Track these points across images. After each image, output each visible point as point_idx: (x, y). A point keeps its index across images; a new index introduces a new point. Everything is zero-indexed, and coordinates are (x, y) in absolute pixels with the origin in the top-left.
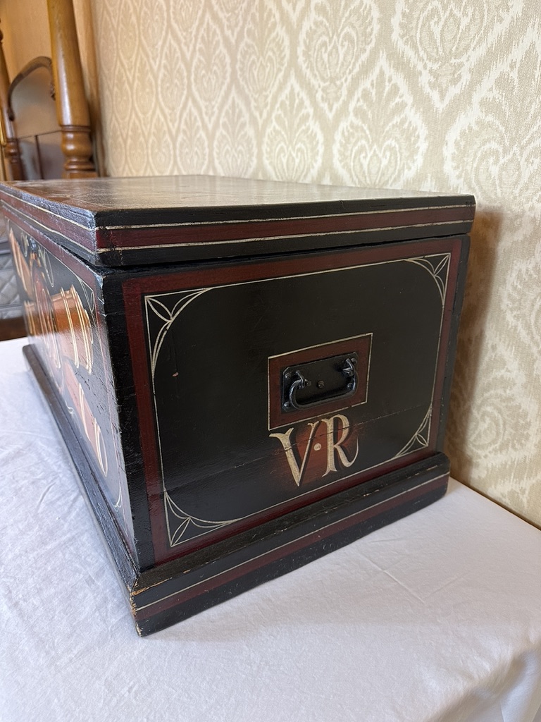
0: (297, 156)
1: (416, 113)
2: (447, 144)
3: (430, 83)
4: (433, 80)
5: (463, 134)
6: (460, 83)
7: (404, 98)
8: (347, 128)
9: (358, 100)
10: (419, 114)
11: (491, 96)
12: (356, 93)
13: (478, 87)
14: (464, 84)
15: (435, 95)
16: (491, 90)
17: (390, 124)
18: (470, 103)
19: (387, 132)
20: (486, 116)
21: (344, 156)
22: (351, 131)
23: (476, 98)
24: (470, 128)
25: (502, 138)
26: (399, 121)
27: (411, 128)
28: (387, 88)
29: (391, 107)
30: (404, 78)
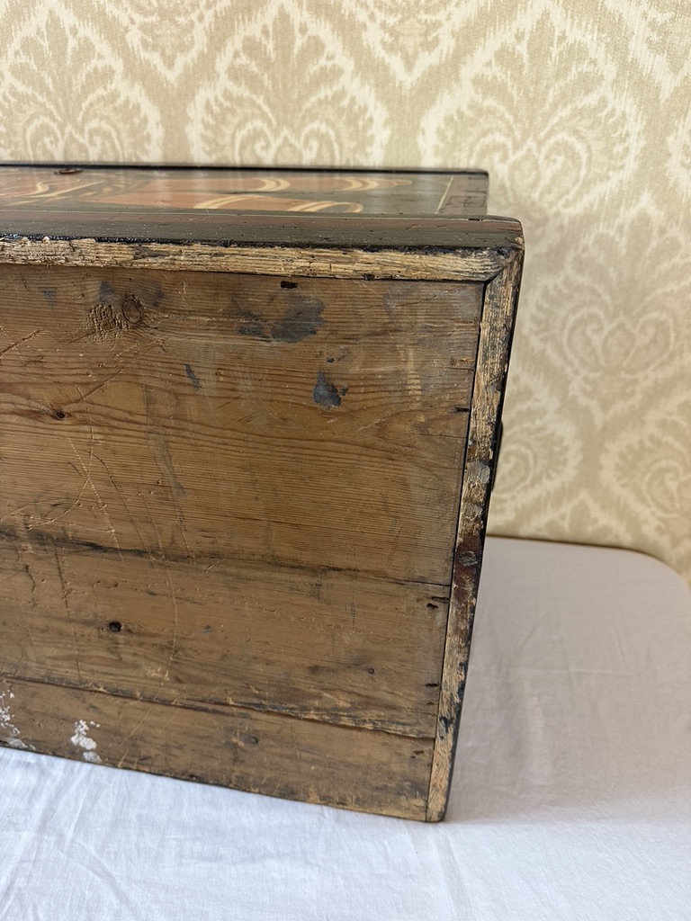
0: (92, 142)
1: (363, 85)
2: (423, 133)
3: (383, 43)
4: (388, 38)
5: (449, 120)
6: (437, 51)
7: (336, 61)
8: (216, 99)
9: (236, 55)
10: (367, 87)
11: (489, 72)
12: (229, 42)
13: (468, 58)
14: (445, 51)
15: (396, 63)
16: (489, 64)
17: (313, 99)
18: (457, 80)
19: (308, 110)
20: (484, 99)
21: (217, 145)
22: (227, 104)
23: (466, 73)
24: (461, 114)
25: (510, 129)
26: (330, 94)
27: (356, 107)
28: (299, 42)
29: (312, 72)
30: (333, 30)
